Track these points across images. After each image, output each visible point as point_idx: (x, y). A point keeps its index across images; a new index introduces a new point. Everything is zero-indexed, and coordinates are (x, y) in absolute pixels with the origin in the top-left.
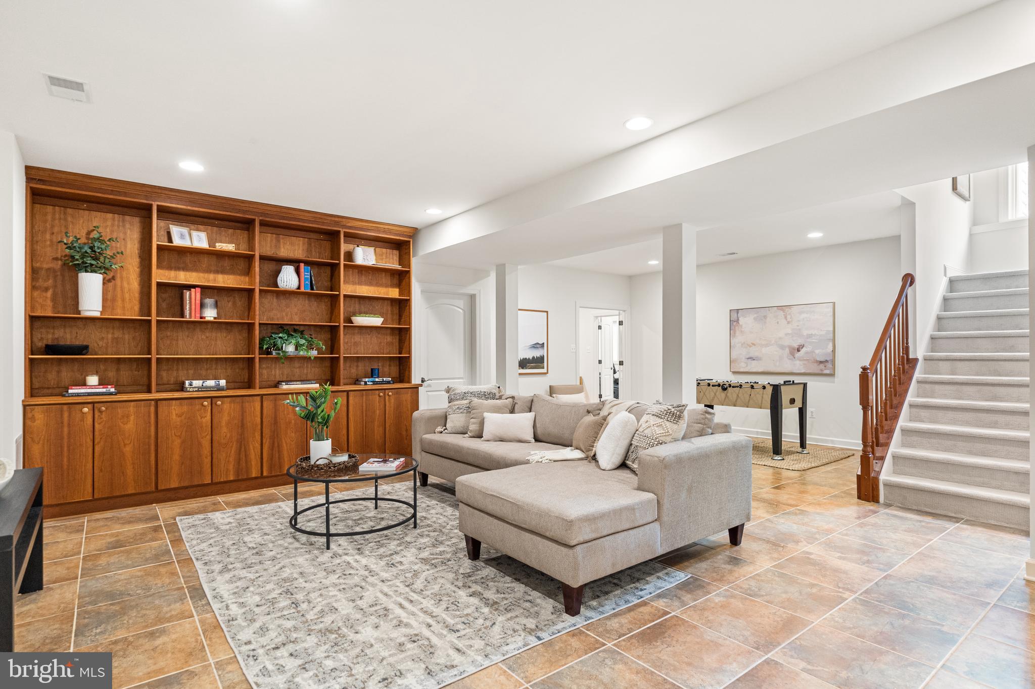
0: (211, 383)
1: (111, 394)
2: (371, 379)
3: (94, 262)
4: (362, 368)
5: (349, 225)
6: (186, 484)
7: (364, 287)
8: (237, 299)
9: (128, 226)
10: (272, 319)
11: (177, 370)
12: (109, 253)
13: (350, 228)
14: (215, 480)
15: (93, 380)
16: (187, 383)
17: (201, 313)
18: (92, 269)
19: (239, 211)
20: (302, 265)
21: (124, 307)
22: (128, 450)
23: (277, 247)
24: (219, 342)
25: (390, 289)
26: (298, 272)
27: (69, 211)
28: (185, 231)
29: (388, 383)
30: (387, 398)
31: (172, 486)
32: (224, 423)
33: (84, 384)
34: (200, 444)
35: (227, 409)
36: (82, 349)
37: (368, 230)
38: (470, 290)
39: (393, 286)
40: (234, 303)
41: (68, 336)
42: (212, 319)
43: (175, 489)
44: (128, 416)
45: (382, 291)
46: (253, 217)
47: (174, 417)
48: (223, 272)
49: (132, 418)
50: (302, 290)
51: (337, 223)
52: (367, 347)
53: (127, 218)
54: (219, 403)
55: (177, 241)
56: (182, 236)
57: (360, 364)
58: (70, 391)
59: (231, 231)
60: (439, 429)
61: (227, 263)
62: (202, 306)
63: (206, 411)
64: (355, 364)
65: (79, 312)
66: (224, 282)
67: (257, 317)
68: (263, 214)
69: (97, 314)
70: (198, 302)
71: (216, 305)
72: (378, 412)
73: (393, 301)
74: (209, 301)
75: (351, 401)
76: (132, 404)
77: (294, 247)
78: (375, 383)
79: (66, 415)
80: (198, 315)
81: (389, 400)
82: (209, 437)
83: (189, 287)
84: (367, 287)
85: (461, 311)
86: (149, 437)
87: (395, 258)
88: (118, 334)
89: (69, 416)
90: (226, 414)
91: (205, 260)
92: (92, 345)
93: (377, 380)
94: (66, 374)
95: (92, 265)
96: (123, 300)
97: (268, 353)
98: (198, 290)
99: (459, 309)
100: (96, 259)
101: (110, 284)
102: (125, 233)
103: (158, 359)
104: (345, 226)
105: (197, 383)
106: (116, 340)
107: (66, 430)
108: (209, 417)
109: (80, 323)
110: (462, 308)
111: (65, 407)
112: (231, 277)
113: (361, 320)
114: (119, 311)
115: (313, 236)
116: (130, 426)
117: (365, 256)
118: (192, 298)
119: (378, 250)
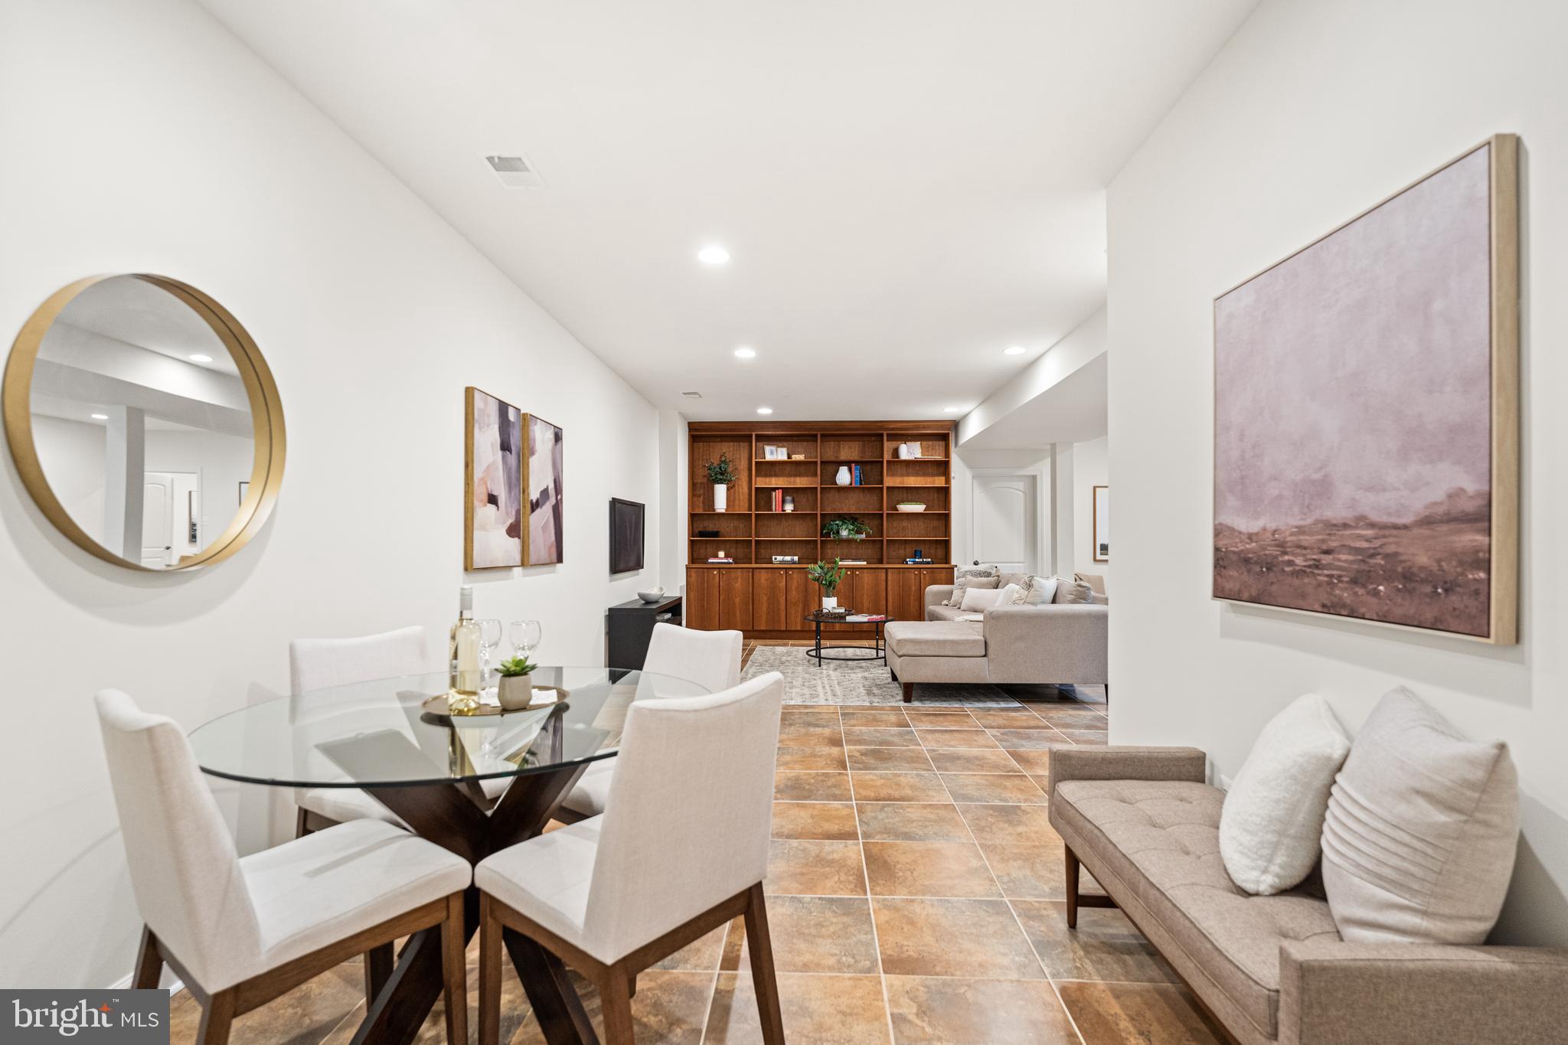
0: (788, 558)
1: (730, 563)
2: (912, 560)
3: (721, 477)
4: (909, 550)
5: (891, 427)
6: (770, 628)
7: (911, 478)
8: (810, 495)
9: (742, 449)
10: (835, 510)
11: (771, 548)
12: (730, 470)
13: (893, 429)
14: (788, 629)
15: (721, 554)
16: (773, 557)
17: (783, 507)
18: (721, 482)
19: (806, 430)
20: (853, 465)
21: (739, 506)
22: (737, 600)
23: (838, 451)
24: (797, 529)
25: (936, 478)
26: (850, 470)
27: (711, 444)
28: (773, 448)
29: (928, 563)
30: (922, 576)
31: (762, 629)
32: (794, 587)
33: (716, 556)
34: (779, 601)
35: (796, 577)
36: (716, 534)
37: (909, 429)
38: (1030, 471)
39: (939, 475)
40: (807, 499)
41: (711, 526)
42: (790, 512)
43: (763, 631)
44: (737, 578)
45: (929, 481)
46: (816, 433)
47: (763, 581)
48: (800, 475)
49: (739, 579)
50: (853, 485)
51: (881, 428)
52: (914, 533)
53: (742, 444)
54: (790, 572)
55: (769, 457)
56: (772, 453)
57: (907, 546)
58: (709, 561)
59: (805, 443)
60: (945, 602)
61: (802, 469)
62: (783, 502)
63: (782, 577)
64: (903, 546)
65: (714, 510)
66: (801, 483)
67: (819, 509)
68: (824, 429)
69: (723, 511)
70: (780, 499)
71: (793, 501)
72: (913, 588)
73: (939, 489)
74: (788, 498)
75: (890, 578)
76: (739, 570)
77: (850, 451)
78: (915, 563)
79: (706, 575)
80: (780, 509)
81: (924, 578)
82: (784, 597)
83: (774, 489)
84: (914, 478)
85: (1020, 493)
86: (749, 593)
87: (941, 448)
88: (736, 523)
89: (708, 576)
90: (795, 581)
91: (788, 468)
92: (722, 531)
93: (917, 560)
94: (710, 551)
95: (721, 479)
96: (739, 500)
97: (828, 535)
98: (781, 491)
99: (1017, 494)
100: (722, 474)
101: (732, 490)
102: (740, 455)
103: (756, 540)
104: (887, 429)
105: (779, 558)
106: (736, 528)
107: (706, 585)
108: (784, 583)
109: (716, 517)
110: (1022, 490)
111: (705, 570)
112: (805, 478)
113: (905, 508)
114: (737, 507)
115: (866, 439)
116: (738, 585)
117: (909, 451)
118: (777, 496)
119: (924, 443)
